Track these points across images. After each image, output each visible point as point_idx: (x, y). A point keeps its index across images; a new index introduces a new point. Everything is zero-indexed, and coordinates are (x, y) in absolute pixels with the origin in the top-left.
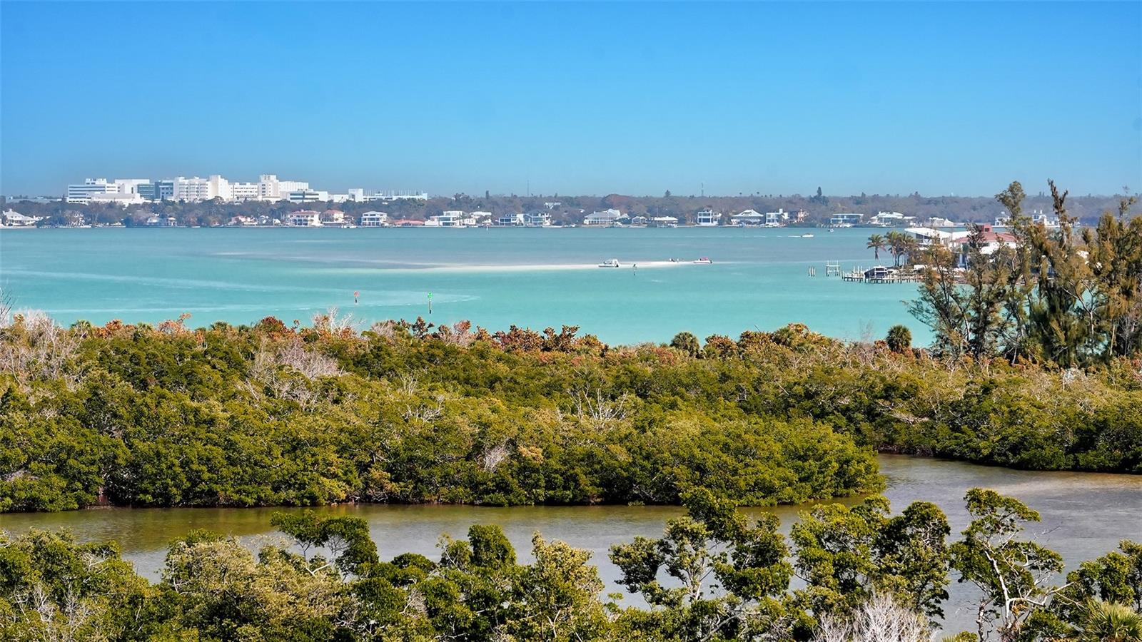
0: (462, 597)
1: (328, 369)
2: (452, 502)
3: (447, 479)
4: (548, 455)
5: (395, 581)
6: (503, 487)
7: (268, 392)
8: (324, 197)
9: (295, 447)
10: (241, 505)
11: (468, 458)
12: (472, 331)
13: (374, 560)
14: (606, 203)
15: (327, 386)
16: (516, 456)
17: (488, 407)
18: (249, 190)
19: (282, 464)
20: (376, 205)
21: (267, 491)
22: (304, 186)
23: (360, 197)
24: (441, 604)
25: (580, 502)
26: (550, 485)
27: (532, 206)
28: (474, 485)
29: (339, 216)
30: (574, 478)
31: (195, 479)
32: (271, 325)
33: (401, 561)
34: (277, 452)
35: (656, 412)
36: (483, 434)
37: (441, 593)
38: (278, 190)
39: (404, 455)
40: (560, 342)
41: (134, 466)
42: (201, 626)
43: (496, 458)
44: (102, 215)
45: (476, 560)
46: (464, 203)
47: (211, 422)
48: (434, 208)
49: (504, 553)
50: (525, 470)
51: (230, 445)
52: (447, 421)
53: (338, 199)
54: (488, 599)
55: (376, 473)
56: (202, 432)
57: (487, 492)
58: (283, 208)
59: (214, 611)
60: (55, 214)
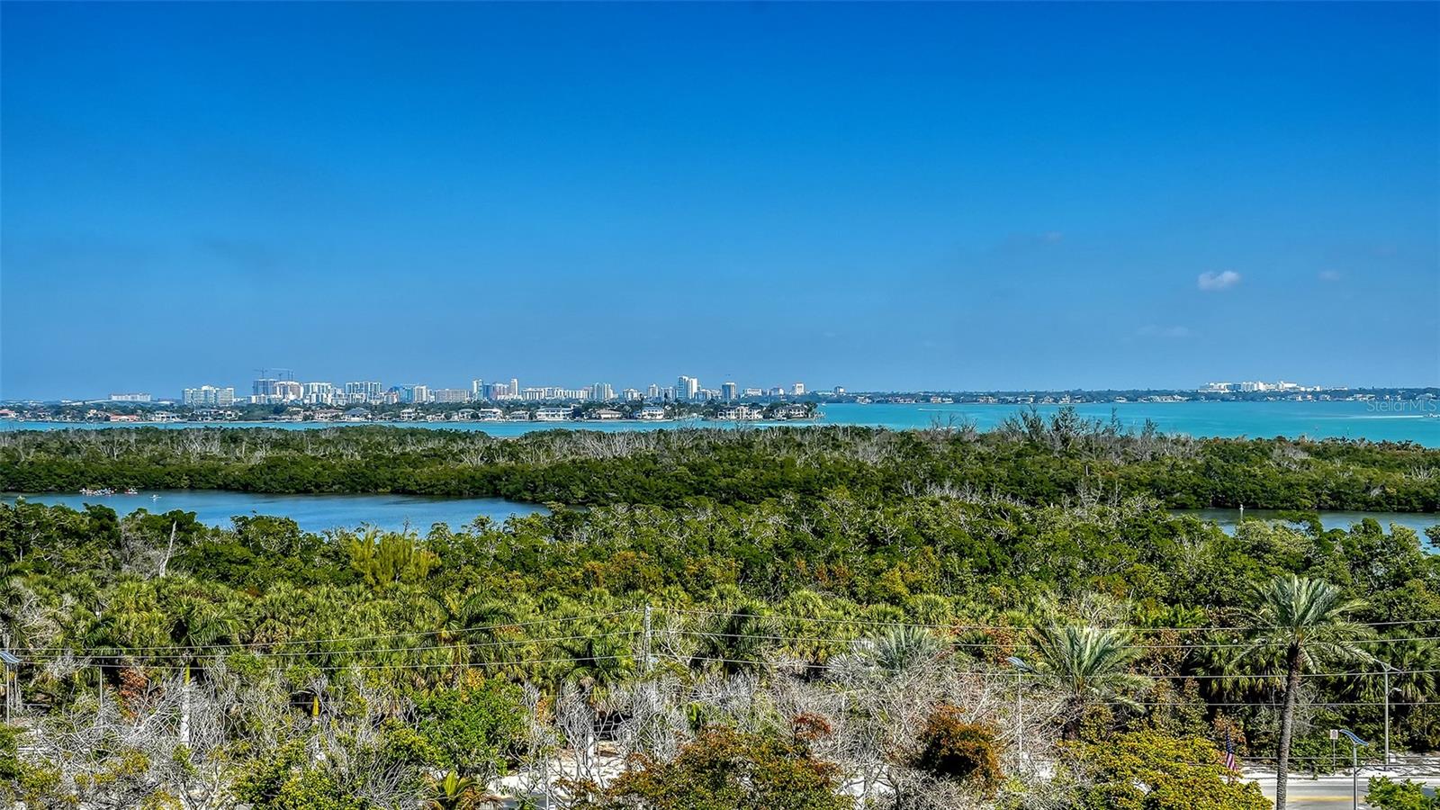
0: (1359, 546)
1: (1304, 456)
2: (1357, 509)
3: (1354, 500)
4: (1398, 492)
5: (1330, 539)
6: (1379, 504)
7: (1279, 465)
8: (1303, 389)
9: (1290, 486)
10: (1267, 508)
11: (1364, 492)
12: (1366, 442)
13: (1321, 530)
14: (1425, 391)
15: (1303, 462)
16: (1385, 492)
17: (1373, 472)
18: (1272, 387)
19: (1283, 492)
20: (1325, 392)
21: (1278, 503)
22: (1295, 385)
23: (1318, 389)
24: (1350, 549)
25: (1413, 511)
26: (1400, 503)
27: (1393, 392)
28: (1365, 502)
29: (1309, 397)
30: (1410, 501)
31: (1249, 497)
32: (1280, 439)
33: (1332, 531)
34: (1282, 488)
36: (1370, 483)
37: (1350, 544)
39: (1336, 490)
40: (1405, 447)
41: (1224, 492)
42: (1249, 554)
43: (1376, 492)
44: (1211, 397)
45: (1365, 532)
46: (1363, 392)
47: (1255, 476)
48: (1351, 393)
49: (1378, 530)
50: (1389, 497)
51: (1263, 485)
52: (1355, 477)
53: (1308, 390)
54: (1370, 548)
55: (1324, 497)
56: (1251, 480)
57: (1372, 505)
58: (1286, 394)
59: (1255, 548)
60: (1194, 396)
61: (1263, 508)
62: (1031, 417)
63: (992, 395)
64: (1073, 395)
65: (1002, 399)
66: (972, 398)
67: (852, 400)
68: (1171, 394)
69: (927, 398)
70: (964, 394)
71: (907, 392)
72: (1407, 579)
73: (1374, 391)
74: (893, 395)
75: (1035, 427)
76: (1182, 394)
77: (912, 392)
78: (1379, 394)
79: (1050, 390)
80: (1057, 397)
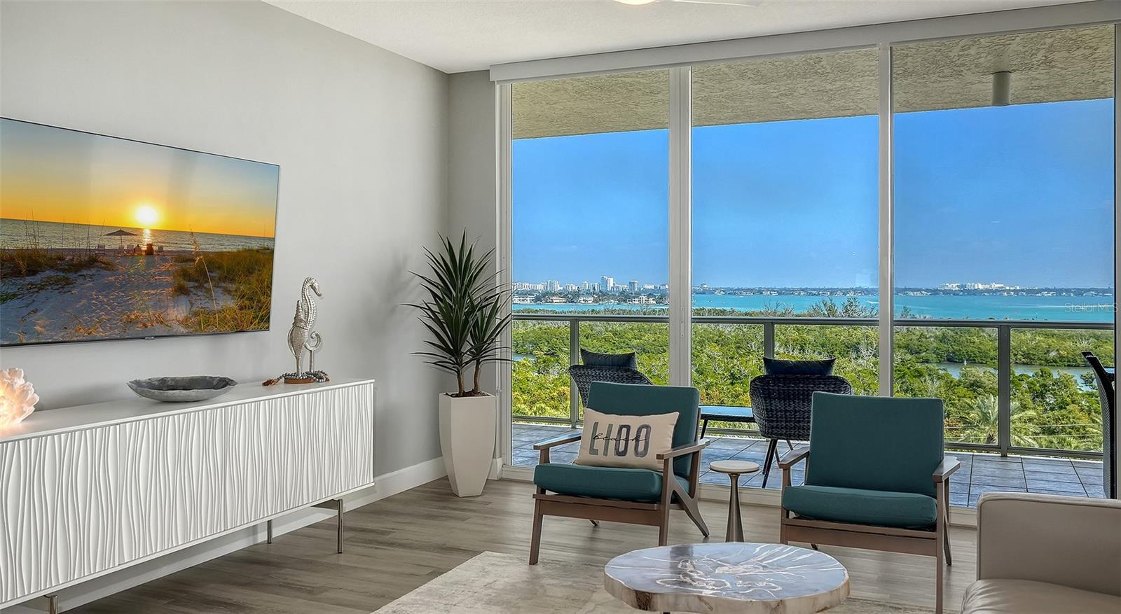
0: (1038, 385)
2: (1038, 364)
3: (1038, 359)
4: (1068, 354)
5: (1019, 380)
7: (990, 336)
8: (1008, 288)
10: (982, 363)
11: (1045, 354)
13: (1014, 375)
16: (1059, 354)
18: (987, 286)
19: (992, 353)
20: (1023, 290)
21: (989, 360)
22: (1002, 285)
23: (1018, 288)
24: (1032, 386)
26: (1069, 361)
27: (1068, 291)
28: (1047, 361)
29: (1012, 293)
30: (1076, 360)
31: (970, 356)
33: (1021, 375)
34: (992, 350)
35: (1101, 344)
36: (1049, 348)
37: (1032, 383)
38: (996, 286)
39: (1027, 352)
41: (954, 352)
42: (968, 388)
43: (1053, 354)
44: (946, 292)
45: (1042, 376)
46: (1048, 290)
47: (974, 342)
48: (1040, 291)
49: (1050, 375)
50: (1061, 357)
51: (979, 348)
52: (1039, 344)
53: (1011, 288)
54: (1045, 385)
55: (1019, 357)
56: (971, 345)
57: (1051, 362)
58: (996, 291)
59: (972, 385)
60: (935, 292)
61: (979, 363)
62: (829, 304)
63: (803, 290)
64: (855, 290)
65: (810, 292)
66: (790, 292)
67: (712, 292)
68: (920, 290)
69: (760, 292)
70: (785, 289)
71: (748, 287)
72: (1068, 405)
73: (1055, 290)
74: (738, 289)
75: (831, 310)
76: (927, 290)
77: (752, 287)
78: (1059, 291)
79: (840, 287)
80: (845, 292)
